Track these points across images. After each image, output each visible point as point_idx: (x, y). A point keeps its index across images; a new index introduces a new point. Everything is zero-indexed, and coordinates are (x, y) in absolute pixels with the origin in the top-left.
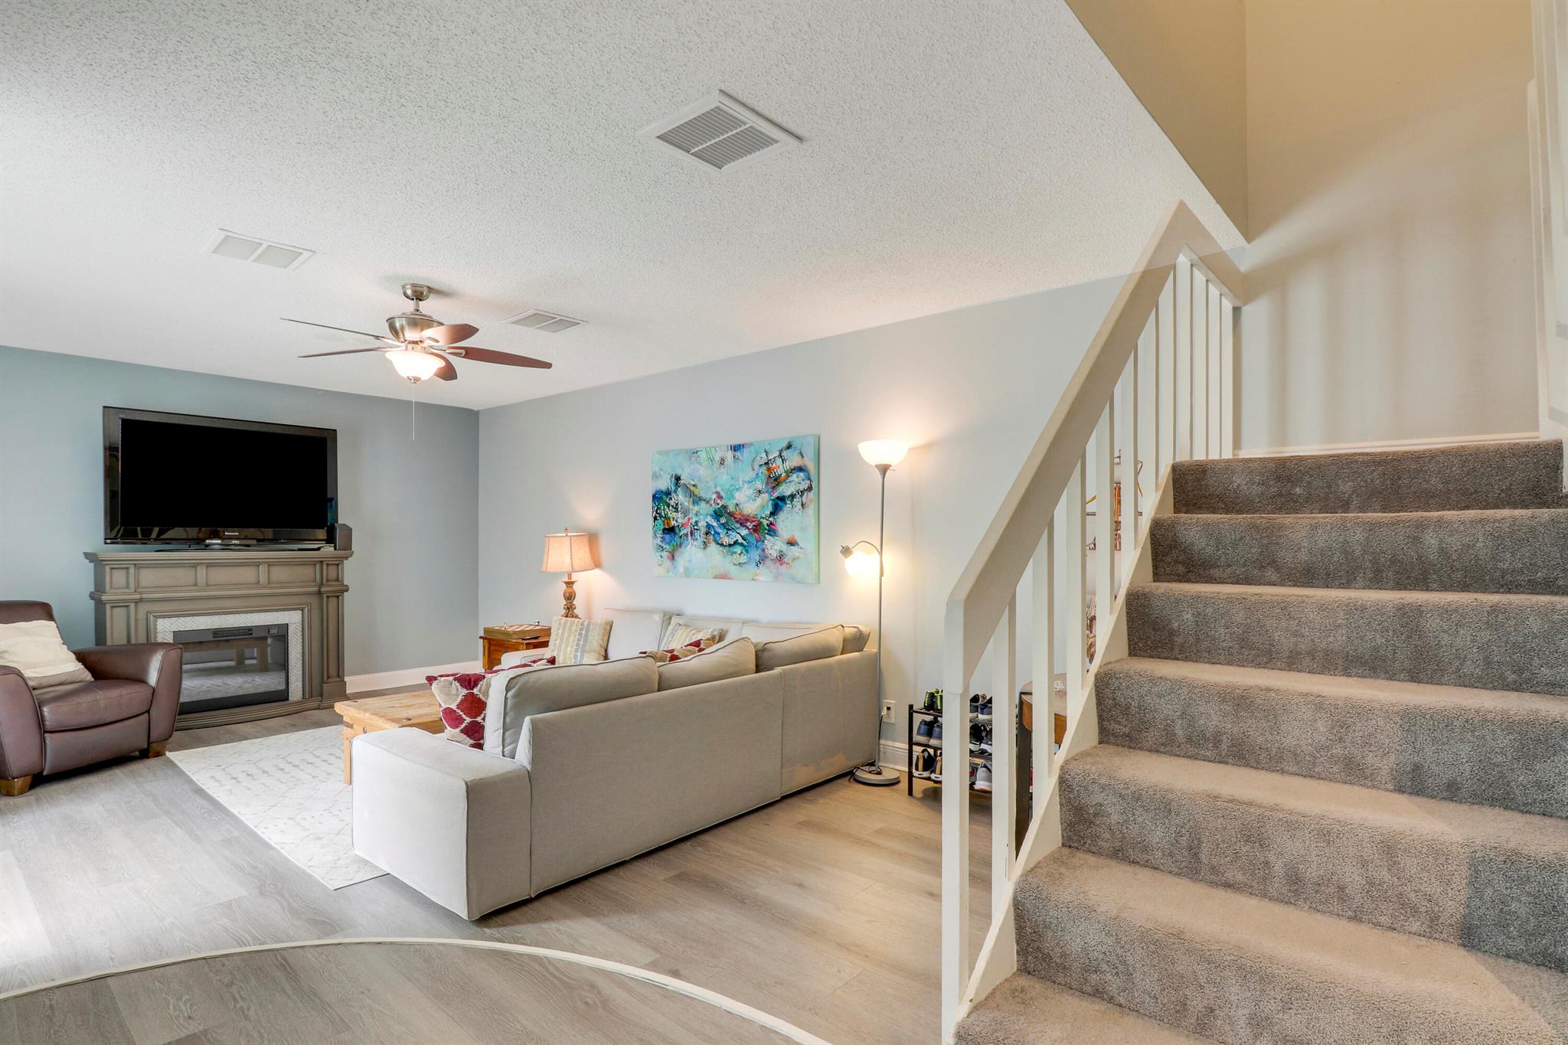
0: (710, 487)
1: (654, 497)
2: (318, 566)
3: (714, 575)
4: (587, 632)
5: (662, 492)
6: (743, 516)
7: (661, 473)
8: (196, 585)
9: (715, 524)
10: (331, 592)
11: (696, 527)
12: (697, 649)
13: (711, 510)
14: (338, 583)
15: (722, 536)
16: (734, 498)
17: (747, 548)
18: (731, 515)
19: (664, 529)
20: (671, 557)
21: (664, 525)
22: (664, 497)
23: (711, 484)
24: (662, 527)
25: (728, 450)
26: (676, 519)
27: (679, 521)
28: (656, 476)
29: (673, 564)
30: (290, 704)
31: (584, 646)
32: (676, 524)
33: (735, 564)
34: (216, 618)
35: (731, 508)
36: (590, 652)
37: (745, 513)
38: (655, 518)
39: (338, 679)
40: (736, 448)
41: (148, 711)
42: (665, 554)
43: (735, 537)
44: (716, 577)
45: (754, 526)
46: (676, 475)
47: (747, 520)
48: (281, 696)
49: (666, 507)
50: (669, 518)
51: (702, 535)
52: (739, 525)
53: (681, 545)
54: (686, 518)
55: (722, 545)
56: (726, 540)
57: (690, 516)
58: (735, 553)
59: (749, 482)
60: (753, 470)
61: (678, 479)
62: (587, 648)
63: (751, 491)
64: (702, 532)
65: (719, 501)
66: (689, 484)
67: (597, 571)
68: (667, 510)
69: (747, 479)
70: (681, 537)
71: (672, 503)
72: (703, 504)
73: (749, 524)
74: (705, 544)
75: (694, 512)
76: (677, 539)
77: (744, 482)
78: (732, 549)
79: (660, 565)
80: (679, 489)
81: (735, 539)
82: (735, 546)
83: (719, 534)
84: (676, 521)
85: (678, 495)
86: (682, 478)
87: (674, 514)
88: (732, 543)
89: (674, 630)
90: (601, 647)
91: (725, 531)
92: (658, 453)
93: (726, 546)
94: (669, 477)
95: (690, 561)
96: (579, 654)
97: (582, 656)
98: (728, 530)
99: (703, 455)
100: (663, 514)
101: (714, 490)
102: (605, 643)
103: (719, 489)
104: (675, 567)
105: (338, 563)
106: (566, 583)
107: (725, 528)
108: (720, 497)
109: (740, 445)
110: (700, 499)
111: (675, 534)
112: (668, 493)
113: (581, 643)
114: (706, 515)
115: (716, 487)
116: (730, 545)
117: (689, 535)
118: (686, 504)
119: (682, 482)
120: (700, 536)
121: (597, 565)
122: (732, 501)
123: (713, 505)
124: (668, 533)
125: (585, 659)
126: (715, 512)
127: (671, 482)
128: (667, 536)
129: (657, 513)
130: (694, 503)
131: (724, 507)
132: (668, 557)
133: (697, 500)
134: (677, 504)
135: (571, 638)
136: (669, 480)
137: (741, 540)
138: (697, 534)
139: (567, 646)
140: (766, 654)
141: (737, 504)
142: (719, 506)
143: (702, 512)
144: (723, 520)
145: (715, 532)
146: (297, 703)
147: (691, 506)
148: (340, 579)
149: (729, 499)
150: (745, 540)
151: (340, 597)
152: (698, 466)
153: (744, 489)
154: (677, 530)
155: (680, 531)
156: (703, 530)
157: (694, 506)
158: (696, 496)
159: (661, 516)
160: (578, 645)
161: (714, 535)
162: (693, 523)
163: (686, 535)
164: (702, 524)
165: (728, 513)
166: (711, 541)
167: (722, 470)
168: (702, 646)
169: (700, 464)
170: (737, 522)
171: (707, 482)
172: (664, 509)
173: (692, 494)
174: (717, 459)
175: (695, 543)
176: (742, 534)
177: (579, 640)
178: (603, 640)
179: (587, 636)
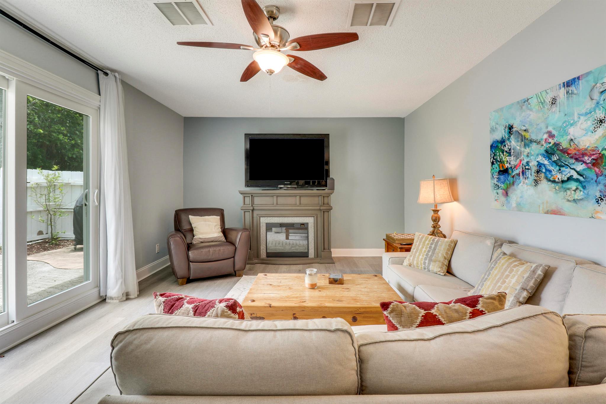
0: (541, 129)
1: (492, 147)
2: (320, 197)
3: (546, 210)
4: (436, 246)
5: (498, 141)
6: (578, 150)
7: (497, 126)
8: (273, 204)
9: (546, 162)
10: (325, 209)
11: (527, 167)
12: (470, 310)
13: (542, 150)
14: (328, 205)
15: (553, 173)
16: (568, 134)
17: (584, 184)
18: (565, 151)
19: (500, 171)
20: (505, 193)
21: (499, 167)
22: (500, 145)
23: (543, 126)
24: (498, 170)
25: (560, 88)
26: (510, 161)
27: (512, 163)
28: (493, 130)
29: (507, 200)
30: (309, 259)
31: (431, 256)
32: (509, 166)
33: (568, 201)
34: (281, 218)
35: (565, 144)
36: (435, 261)
37: (581, 147)
38: (493, 163)
39: (328, 250)
40: (568, 84)
41: (234, 257)
42: (500, 191)
43: (567, 172)
44: (547, 213)
45: (594, 159)
46: (509, 125)
47: (584, 154)
48: (305, 255)
49: (501, 153)
50: (504, 162)
51: (533, 174)
52: (573, 161)
53: (513, 184)
54: (518, 160)
55: (554, 182)
56: (559, 177)
57: (521, 158)
58: (569, 189)
59: (586, 114)
60: (592, 99)
61: (511, 128)
62: (433, 258)
63: (589, 123)
64: (533, 171)
65: (550, 140)
66: (521, 130)
67: (455, 203)
68: (502, 155)
69: (584, 111)
70: (513, 177)
71: (506, 149)
72: (534, 146)
73: (586, 158)
74: (536, 182)
75: (525, 154)
76: (510, 178)
77: (580, 115)
78: (566, 185)
79: (496, 200)
80: (512, 136)
81: (569, 175)
82: (569, 182)
83: (550, 171)
84: (510, 164)
85: (511, 142)
86: (514, 127)
87: (508, 158)
88: (566, 179)
89: (498, 258)
90: (445, 258)
91: (558, 168)
92: (494, 111)
93: (558, 182)
94: (503, 128)
95: (521, 197)
96: (427, 261)
97: (429, 264)
98: (561, 166)
99: (534, 102)
100: (499, 159)
101: (546, 130)
102: (449, 256)
103: (550, 129)
104: (509, 202)
105: (328, 196)
106: (433, 210)
107: (557, 164)
108: (551, 136)
109: (574, 79)
110: (531, 141)
111: (509, 174)
112: (503, 142)
113: (430, 253)
114: (538, 155)
115: (547, 127)
116: (563, 182)
117: (521, 174)
118: (518, 148)
119: (514, 130)
120: (531, 175)
121: (456, 199)
122: (565, 137)
123: (545, 145)
124: (503, 174)
125: (431, 266)
126: (546, 151)
127: (505, 132)
128: (502, 177)
129: (494, 159)
130: (525, 145)
131: (557, 145)
132: (503, 194)
133: (527, 142)
134: (510, 150)
135: (424, 249)
136: (503, 131)
137: (576, 176)
138: (528, 173)
139: (419, 255)
140: (589, 344)
141: (572, 140)
142: (551, 145)
143: (533, 153)
144: (555, 158)
145: (546, 170)
146: (312, 259)
147: (523, 149)
148: (329, 204)
149: (562, 136)
150: (581, 175)
151: (329, 212)
152: (528, 112)
153: (580, 122)
154: (510, 171)
155: (513, 172)
156: (534, 169)
157: (526, 149)
158: (527, 139)
159: (497, 161)
160: (427, 255)
161: (545, 173)
162: (525, 164)
163: (518, 175)
164: (533, 164)
165: (561, 151)
166: (542, 178)
167: (554, 109)
168: (479, 307)
169: (531, 110)
170: (572, 157)
171: (537, 125)
172: (500, 155)
173: (523, 139)
174: (548, 99)
175: (527, 181)
176: (578, 170)
177: (429, 251)
178: (447, 253)
179: (435, 249)
